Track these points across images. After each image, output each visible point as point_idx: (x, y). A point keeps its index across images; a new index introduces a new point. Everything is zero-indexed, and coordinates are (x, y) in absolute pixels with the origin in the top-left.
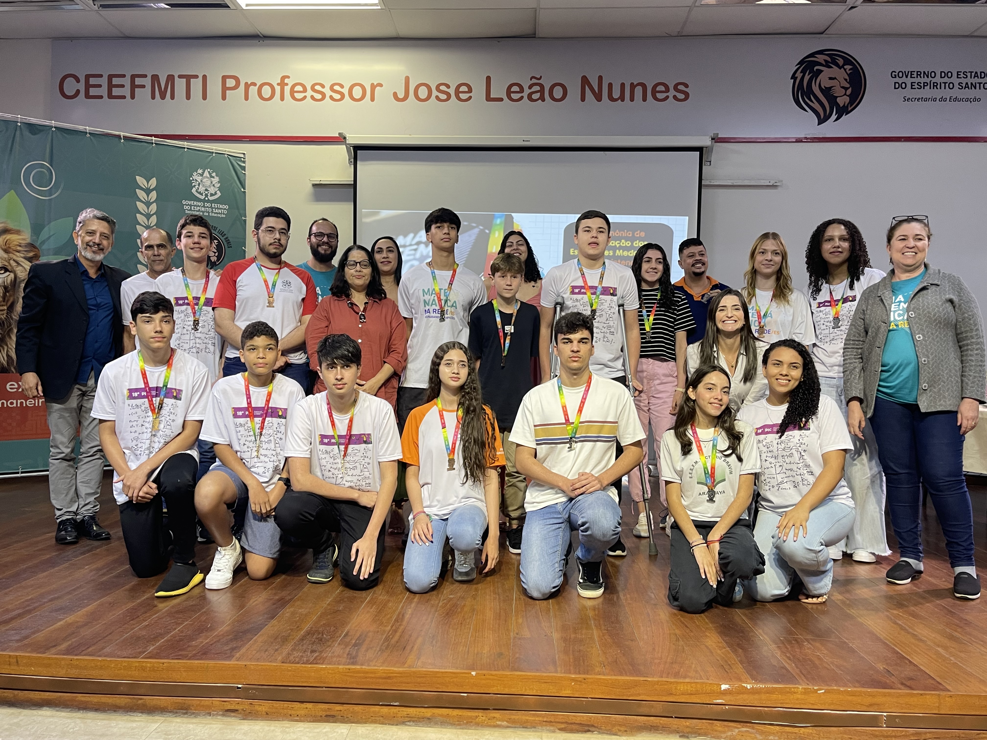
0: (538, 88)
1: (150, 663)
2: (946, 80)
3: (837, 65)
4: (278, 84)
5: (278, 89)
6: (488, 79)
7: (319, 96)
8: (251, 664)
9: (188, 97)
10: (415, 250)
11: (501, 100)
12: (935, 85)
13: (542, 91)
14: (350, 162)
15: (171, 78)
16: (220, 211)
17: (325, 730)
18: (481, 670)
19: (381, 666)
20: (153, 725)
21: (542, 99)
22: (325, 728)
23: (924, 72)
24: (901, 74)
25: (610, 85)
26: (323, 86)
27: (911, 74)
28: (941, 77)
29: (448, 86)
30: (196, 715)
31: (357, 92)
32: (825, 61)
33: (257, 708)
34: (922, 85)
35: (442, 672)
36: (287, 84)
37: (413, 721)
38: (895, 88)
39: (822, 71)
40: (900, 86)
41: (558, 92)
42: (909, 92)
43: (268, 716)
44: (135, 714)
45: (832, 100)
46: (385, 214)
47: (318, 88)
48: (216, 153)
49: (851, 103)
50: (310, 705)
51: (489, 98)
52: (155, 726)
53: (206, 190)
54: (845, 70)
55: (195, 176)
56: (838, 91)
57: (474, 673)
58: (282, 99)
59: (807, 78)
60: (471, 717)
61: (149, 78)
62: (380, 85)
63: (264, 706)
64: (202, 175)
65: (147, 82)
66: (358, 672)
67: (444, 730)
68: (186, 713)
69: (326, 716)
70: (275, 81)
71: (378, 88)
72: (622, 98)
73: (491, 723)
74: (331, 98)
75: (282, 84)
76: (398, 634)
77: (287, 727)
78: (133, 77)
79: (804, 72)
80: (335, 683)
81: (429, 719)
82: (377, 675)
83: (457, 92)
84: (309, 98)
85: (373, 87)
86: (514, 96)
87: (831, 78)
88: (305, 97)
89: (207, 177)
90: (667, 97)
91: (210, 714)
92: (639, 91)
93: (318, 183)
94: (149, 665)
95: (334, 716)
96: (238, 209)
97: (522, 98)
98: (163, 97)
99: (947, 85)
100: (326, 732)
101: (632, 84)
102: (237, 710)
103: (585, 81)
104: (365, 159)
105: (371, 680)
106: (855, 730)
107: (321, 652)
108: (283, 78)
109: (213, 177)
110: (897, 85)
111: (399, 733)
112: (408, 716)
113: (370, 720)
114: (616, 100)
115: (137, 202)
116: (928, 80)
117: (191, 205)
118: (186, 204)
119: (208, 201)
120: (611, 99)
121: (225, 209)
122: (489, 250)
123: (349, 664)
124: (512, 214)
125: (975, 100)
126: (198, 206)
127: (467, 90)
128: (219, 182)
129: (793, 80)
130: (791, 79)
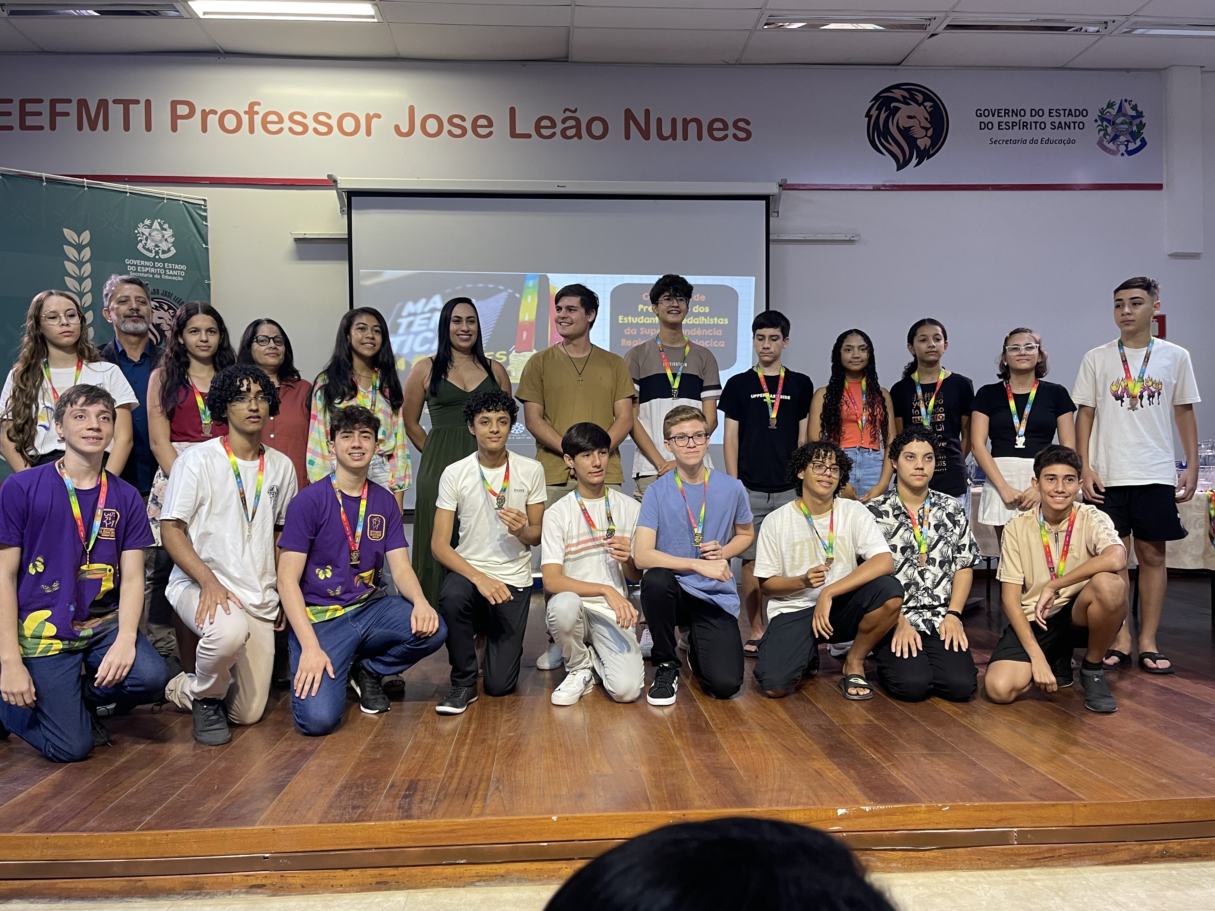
0: (572, 123)
1: (150, 835)
2: (1037, 119)
3: (916, 102)
4: (246, 113)
5: (245, 118)
6: (512, 110)
7: (299, 129)
8: (281, 826)
9: (127, 128)
10: (429, 319)
11: (529, 136)
12: (1025, 125)
13: (578, 126)
14: (342, 211)
15: (103, 104)
16: (175, 273)
17: (377, 900)
18: (563, 813)
19: (442, 818)
21: (579, 135)
22: (376, 898)
23: (1012, 111)
24: (986, 113)
25: (659, 121)
26: (304, 116)
27: (999, 113)
28: (1031, 116)
29: (463, 119)
30: (212, 895)
31: (349, 124)
32: (903, 96)
33: (290, 880)
34: (1010, 125)
35: (517, 820)
36: (257, 113)
37: (484, 881)
38: (981, 129)
39: (899, 109)
40: (986, 126)
41: (597, 128)
42: (996, 134)
43: (304, 889)
44: (133, 900)
45: (912, 142)
46: (389, 274)
47: (298, 118)
48: (168, 199)
49: (933, 145)
50: (356, 872)
53: (157, 246)
54: (925, 107)
55: (142, 228)
56: (918, 132)
57: (554, 818)
58: (252, 131)
59: (883, 116)
60: (553, 870)
61: (74, 103)
62: (379, 116)
63: (298, 877)
64: (150, 227)
65: (72, 108)
66: (415, 827)
67: (522, 888)
68: (199, 894)
69: (377, 883)
70: (242, 109)
71: (375, 120)
72: (674, 136)
74: (315, 130)
75: (251, 113)
76: (455, 781)
77: (329, 901)
78: (53, 102)
79: (879, 109)
80: (387, 842)
81: (502, 876)
82: (438, 829)
83: (475, 126)
84: (286, 130)
85: (369, 119)
86: (545, 132)
87: (909, 117)
88: (281, 130)
89: (157, 230)
90: (726, 136)
91: (229, 893)
92: (692, 127)
93: (302, 237)
94: (149, 838)
95: (386, 883)
96: (199, 270)
97: (554, 134)
98: (93, 127)
99: (1038, 124)
100: (379, 902)
101: (685, 120)
102: (265, 885)
103: (629, 115)
104: (361, 207)
105: (431, 836)
106: (984, 850)
107: (365, 808)
108: (253, 105)
109: (166, 230)
110: (983, 125)
111: (469, 895)
112: (478, 875)
113: (432, 883)
114: (667, 138)
115: (66, 262)
116: (1016, 119)
117: (137, 266)
118: (129, 264)
119: (160, 260)
120: (661, 137)
121: (182, 270)
122: (521, 318)
123: (402, 819)
124: (548, 274)
125: (1070, 141)
126: (148, 267)
127: (487, 124)
128: (173, 236)
129: (867, 119)
130: (866, 117)
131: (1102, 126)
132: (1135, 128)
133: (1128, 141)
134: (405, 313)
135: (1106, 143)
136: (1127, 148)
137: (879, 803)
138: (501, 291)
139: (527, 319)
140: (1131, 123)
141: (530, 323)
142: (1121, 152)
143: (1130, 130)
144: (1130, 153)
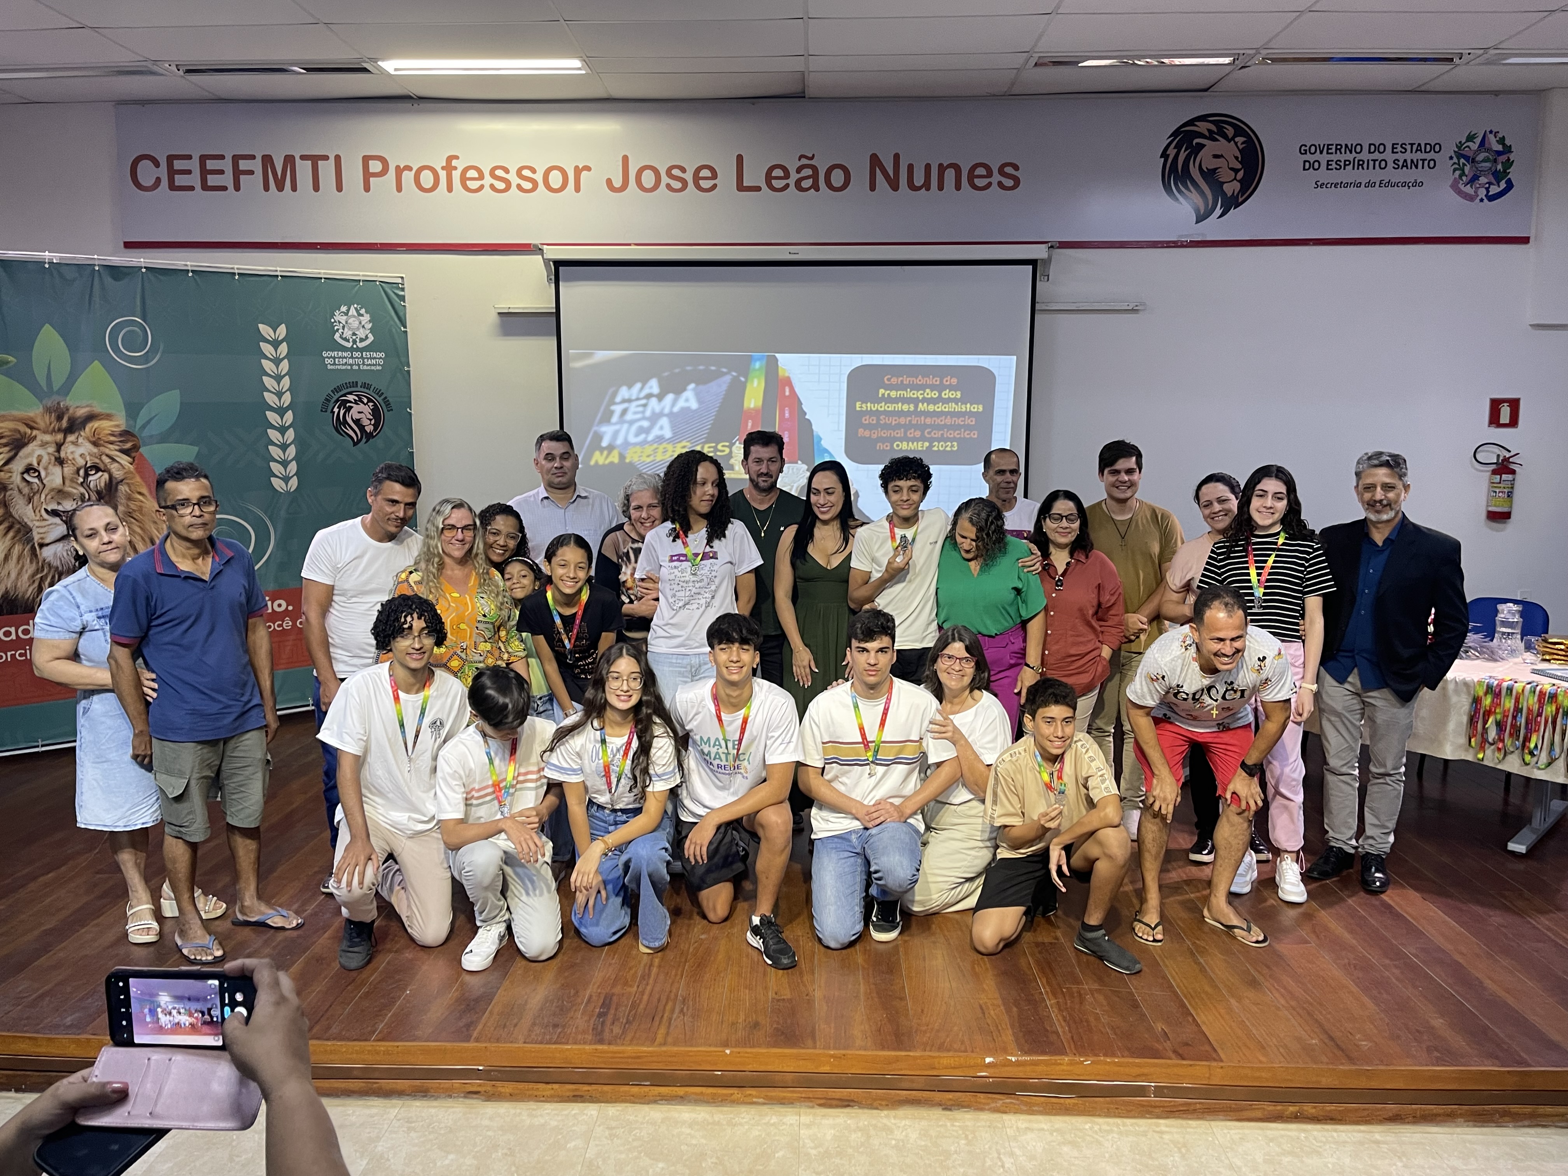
0: (808, 172)
1: (384, 1046)
2: (1376, 156)
3: (1225, 137)
4: (443, 168)
5: (443, 174)
6: (740, 158)
7: (501, 185)
8: (492, 1046)
9: (316, 188)
10: (645, 406)
11: (758, 189)
12: (1361, 164)
13: (815, 176)
14: (549, 280)
15: (289, 160)
16: (374, 362)
17: (574, 1112)
18: (736, 1046)
19: (629, 1045)
20: (392, 1110)
21: (816, 187)
22: (573, 1109)
23: (1346, 146)
24: (1313, 149)
25: (911, 167)
26: (507, 171)
27: (1328, 149)
28: (1370, 152)
29: (683, 170)
30: (436, 1098)
31: (556, 179)
32: (1209, 130)
33: (500, 1089)
34: (1342, 164)
35: (694, 1052)
36: (455, 168)
37: (666, 1100)
38: (1304, 169)
39: (1204, 146)
40: (1312, 166)
41: (838, 178)
42: (1323, 175)
43: (512, 1097)
44: (371, 1098)
45: (1217, 187)
46: (601, 355)
47: (500, 173)
48: (363, 281)
49: (1243, 191)
50: (556, 1086)
51: (741, 187)
52: (394, 1112)
53: (354, 334)
54: (1236, 143)
55: (338, 317)
56: (1225, 175)
57: (728, 1052)
58: (450, 189)
59: (1183, 154)
60: (726, 1095)
61: (259, 159)
62: (588, 168)
63: (507, 1087)
65: (256, 166)
66: (606, 1052)
67: (698, 1108)
68: (425, 1096)
69: (574, 1096)
70: (439, 164)
71: (584, 174)
72: (927, 186)
73: (748, 1100)
74: (519, 187)
75: (449, 168)
76: (646, 998)
77: (534, 1108)
78: (236, 159)
79: (1178, 147)
80: (581, 1063)
81: (682, 1097)
82: (625, 1055)
83: (696, 178)
84: (487, 188)
85: (578, 171)
86: (776, 184)
87: (1216, 156)
88: (482, 187)
89: (354, 316)
90: (990, 184)
91: (450, 1096)
92: (950, 174)
93: (506, 311)
94: (382, 1048)
95: (582, 1096)
96: (398, 356)
97: (787, 186)
98: (280, 187)
99: (1377, 163)
100: (575, 1114)
101: (940, 165)
102: (479, 1092)
103: (875, 161)
104: (568, 280)
105: (620, 1060)
106: (1122, 1100)
107: (564, 1027)
108: (450, 159)
109: (362, 315)
110: (1307, 165)
111: (652, 1113)
112: (660, 1095)
113: (620, 1100)
114: (918, 189)
115: (263, 361)
116: (1350, 157)
117: (334, 358)
118: (327, 357)
119: (358, 349)
120: (912, 187)
121: (381, 358)
122: (746, 405)
123: (595, 1044)
124: (777, 355)
125: (1416, 184)
126: (345, 358)
127: (710, 175)
128: (370, 321)
129: (1163, 159)
130: (1161, 157)
131: (1459, 165)
132: (1500, 167)
133: (1490, 183)
134: (618, 399)
135: (1462, 187)
136: (1488, 191)
137: (1026, 1053)
138: (725, 374)
139: (752, 406)
140: (1495, 161)
141: (756, 410)
142: (1479, 198)
143: (1493, 169)
144: (1491, 198)
